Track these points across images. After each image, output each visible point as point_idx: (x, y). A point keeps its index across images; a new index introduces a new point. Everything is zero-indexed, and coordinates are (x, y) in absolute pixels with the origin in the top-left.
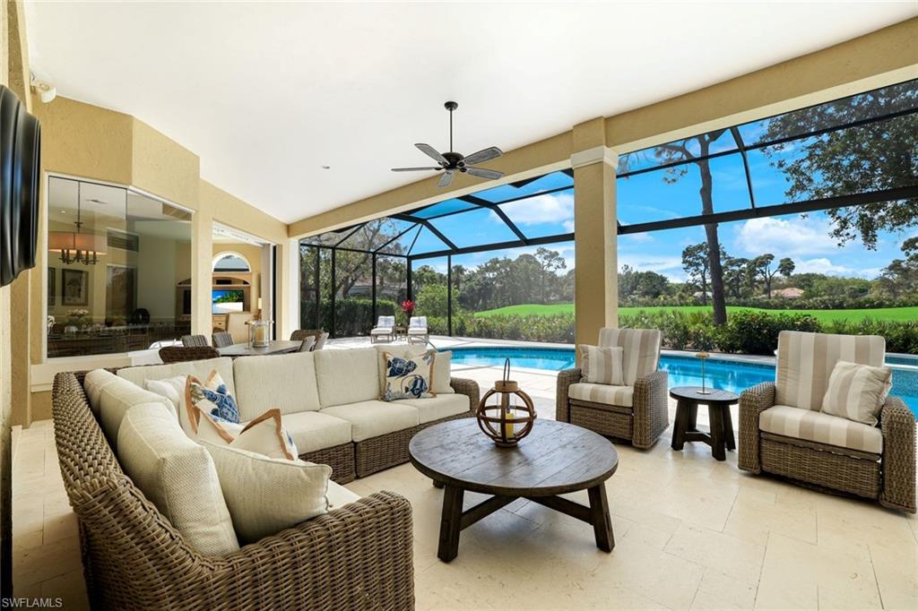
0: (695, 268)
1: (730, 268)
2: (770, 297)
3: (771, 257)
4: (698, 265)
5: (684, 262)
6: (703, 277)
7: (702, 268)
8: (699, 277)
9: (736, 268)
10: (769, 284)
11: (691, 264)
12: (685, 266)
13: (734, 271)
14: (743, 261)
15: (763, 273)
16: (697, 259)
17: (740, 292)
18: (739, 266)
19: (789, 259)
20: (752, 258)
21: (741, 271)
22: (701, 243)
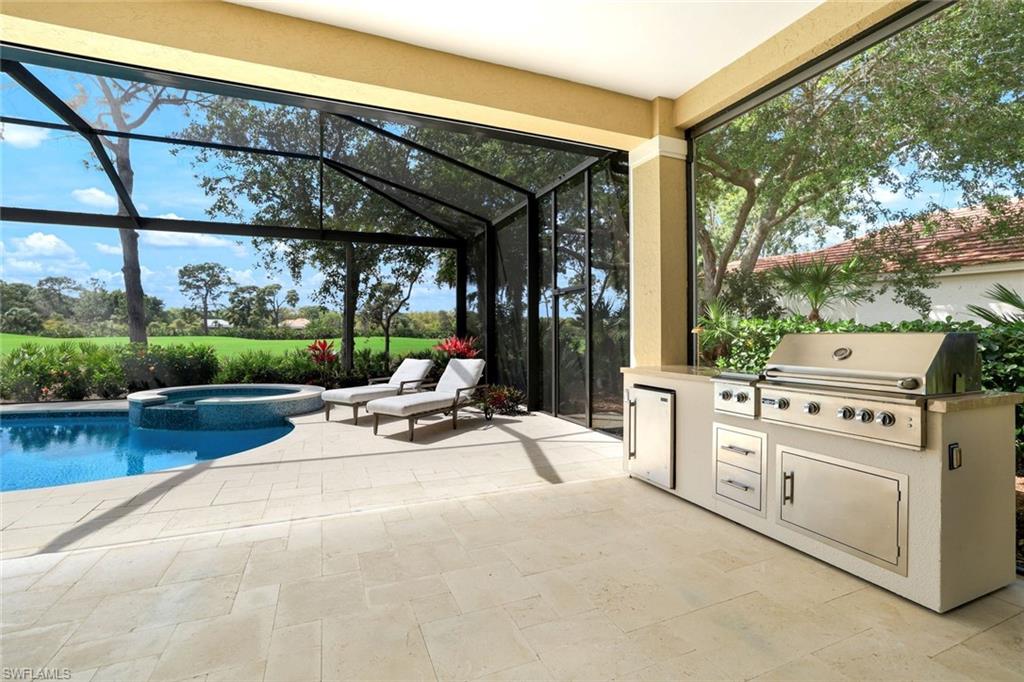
0: (195, 290)
1: (241, 295)
2: (277, 327)
3: (279, 287)
4: (199, 287)
5: (181, 283)
6: (205, 302)
7: (203, 292)
8: (199, 302)
9: (247, 295)
10: (277, 314)
11: (189, 286)
12: (183, 287)
13: (244, 298)
14: (254, 288)
15: (271, 302)
16: (198, 281)
17: (249, 321)
18: (250, 293)
19: (294, 291)
20: (262, 287)
21: (252, 299)
22: (203, 263)
